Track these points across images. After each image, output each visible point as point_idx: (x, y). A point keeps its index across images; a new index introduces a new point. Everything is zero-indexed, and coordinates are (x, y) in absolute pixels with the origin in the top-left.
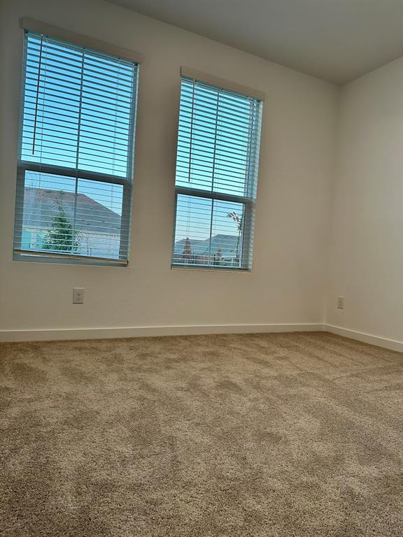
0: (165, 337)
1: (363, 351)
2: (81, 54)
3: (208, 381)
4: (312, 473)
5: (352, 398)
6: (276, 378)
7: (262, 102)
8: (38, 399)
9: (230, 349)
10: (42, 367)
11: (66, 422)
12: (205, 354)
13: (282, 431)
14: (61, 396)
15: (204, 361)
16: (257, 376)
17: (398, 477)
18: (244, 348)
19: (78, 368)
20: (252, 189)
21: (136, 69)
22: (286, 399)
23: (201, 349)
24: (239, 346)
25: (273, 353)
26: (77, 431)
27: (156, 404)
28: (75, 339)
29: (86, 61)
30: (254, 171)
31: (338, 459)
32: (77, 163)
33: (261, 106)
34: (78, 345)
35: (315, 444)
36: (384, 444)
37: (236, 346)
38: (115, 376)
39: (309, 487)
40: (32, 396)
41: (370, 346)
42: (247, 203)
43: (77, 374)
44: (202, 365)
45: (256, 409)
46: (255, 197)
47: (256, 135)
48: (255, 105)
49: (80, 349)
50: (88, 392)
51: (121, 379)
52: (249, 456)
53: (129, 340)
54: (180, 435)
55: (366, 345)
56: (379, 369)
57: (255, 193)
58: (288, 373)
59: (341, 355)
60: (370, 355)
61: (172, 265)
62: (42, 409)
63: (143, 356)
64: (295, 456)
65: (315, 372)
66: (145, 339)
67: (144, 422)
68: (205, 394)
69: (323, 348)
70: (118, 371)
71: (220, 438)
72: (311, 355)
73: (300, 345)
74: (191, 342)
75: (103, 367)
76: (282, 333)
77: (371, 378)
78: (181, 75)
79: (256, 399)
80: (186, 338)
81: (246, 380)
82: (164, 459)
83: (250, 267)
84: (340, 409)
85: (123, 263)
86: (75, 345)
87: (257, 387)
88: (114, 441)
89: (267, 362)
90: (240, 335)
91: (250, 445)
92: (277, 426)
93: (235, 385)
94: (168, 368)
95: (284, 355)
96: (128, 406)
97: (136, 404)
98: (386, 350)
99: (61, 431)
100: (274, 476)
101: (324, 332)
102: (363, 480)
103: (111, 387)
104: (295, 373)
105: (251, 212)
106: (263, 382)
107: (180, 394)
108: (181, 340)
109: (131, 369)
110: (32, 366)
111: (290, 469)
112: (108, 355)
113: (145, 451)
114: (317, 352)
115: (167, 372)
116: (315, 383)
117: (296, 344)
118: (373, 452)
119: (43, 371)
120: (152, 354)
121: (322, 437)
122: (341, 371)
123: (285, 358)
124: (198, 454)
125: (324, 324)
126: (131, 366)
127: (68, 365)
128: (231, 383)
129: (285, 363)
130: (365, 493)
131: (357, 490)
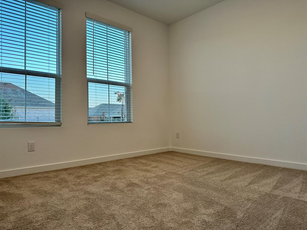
0: (87, 165)
1: (191, 158)
2: (24, 2)
3: (121, 184)
4: (186, 217)
5: (194, 181)
6: (155, 177)
7: (131, 33)
8: (24, 209)
9: (127, 166)
10: (17, 192)
11: (48, 218)
12: (114, 171)
13: (166, 202)
14: (38, 205)
15: (115, 175)
16: (145, 178)
17: (222, 211)
18: (134, 165)
19: (41, 189)
20: (129, 79)
21: (59, 12)
22: (164, 186)
23: (110, 169)
24: (131, 164)
25: (150, 165)
26: (57, 221)
27: (97, 200)
28: (31, 173)
29: (27, 6)
30: (129, 69)
31: (195, 209)
32: (25, 66)
33: (130, 35)
34: (35, 176)
35: (183, 204)
36: (213, 198)
37: (129, 164)
38: (66, 190)
39: (186, 223)
40: (19, 208)
41: (194, 155)
42: (127, 86)
43: (42, 192)
44: (114, 177)
45: (150, 193)
46: (131, 83)
47: (129, 50)
48: (127, 34)
49: (37, 178)
50: (53, 201)
51: (71, 191)
52: (155, 215)
53: (66, 170)
54: (116, 212)
55: (192, 155)
56: (201, 166)
57: (131, 81)
58: (160, 174)
59: (182, 162)
60: (195, 159)
61: (88, 123)
62: (30, 214)
63: (79, 177)
64: (176, 211)
65: (173, 171)
66: (75, 168)
67: (94, 210)
68: (122, 191)
69: (173, 159)
70: (67, 187)
71: (137, 210)
72: (168, 163)
73: (162, 159)
74: (104, 166)
75: (57, 186)
76: (150, 155)
77: (199, 170)
78: (86, 17)
79: (148, 189)
80: (100, 164)
81: (140, 181)
82: (112, 225)
83: (132, 121)
84: (190, 187)
85: (58, 124)
86: (33, 176)
87: (147, 183)
88: (82, 222)
89: (148, 170)
90: (130, 158)
91: (153, 210)
92: (163, 200)
93: (136, 184)
94: (96, 181)
95: (155, 165)
96: (81, 204)
97: (85, 202)
98: (202, 157)
99: (47, 223)
100: (169, 222)
101: (171, 151)
102: (208, 215)
103: (66, 196)
104: (163, 173)
105: (130, 91)
106: (149, 180)
107: (108, 193)
108: (98, 166)
109: (74, 185)
110: (10, 192)
111: (175, 217)
112: (56, 179)
113: (101, 224)
114: (171, 162)
115: (96, 183)
116: (174, 176)
117: (159, 159)
118: (210, 203)
119: (19, 194)
120: (83, 176)
121: (185, 201)
122: (185, 169)
123: (157, 167)
124: (129, 219)
125: (171, 147)
126: (74, 183)
127: (34, 188)
128: (134, 183)
129: (157, 169)
130: (211, 220)
131: (207, 220)
